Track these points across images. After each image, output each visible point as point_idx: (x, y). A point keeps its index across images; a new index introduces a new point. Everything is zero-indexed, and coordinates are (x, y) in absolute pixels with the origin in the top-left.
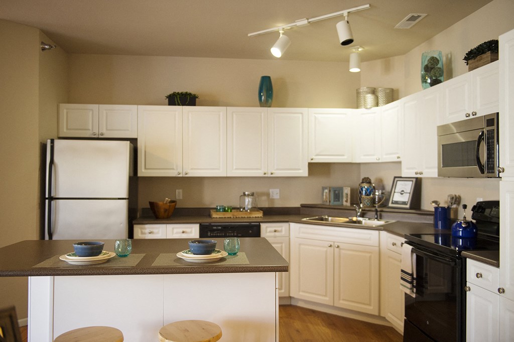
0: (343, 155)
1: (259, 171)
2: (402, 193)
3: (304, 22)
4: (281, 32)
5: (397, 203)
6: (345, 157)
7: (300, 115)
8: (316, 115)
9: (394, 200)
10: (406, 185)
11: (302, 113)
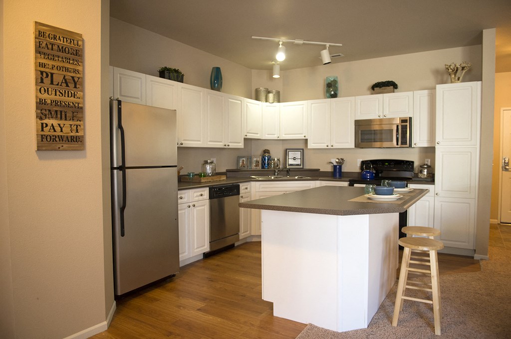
0: (257, 134)
1: (221, 143)
2: (294, 159)
3: (301, 42)
4: (281, 43)
5: (291, 165)
6: (258, 135)
7: (240, 102)
8: (248, 104)
9: (289, 163)
10: (296, 154)
11: (241, 101)
